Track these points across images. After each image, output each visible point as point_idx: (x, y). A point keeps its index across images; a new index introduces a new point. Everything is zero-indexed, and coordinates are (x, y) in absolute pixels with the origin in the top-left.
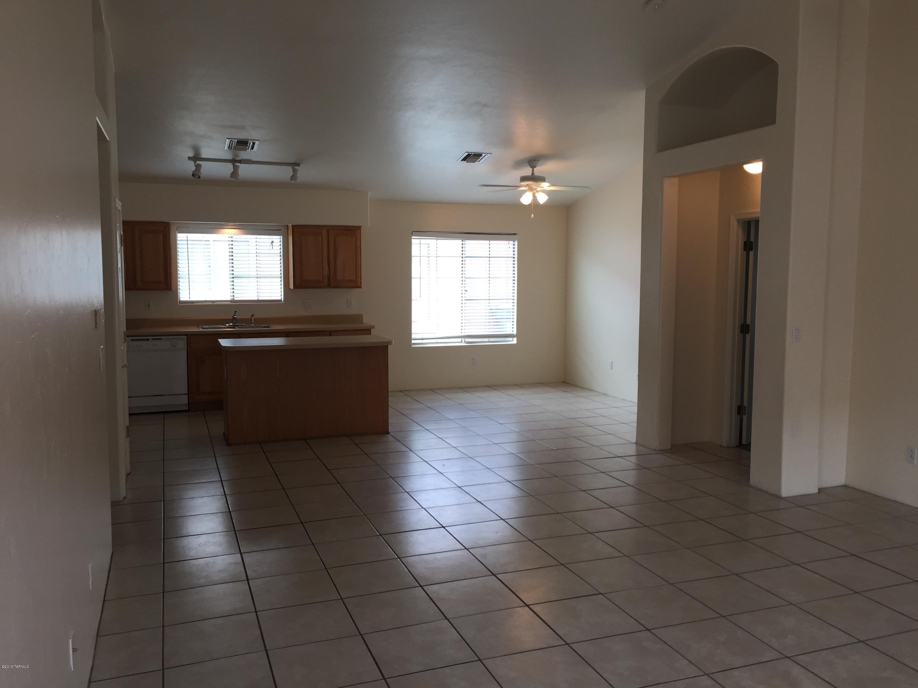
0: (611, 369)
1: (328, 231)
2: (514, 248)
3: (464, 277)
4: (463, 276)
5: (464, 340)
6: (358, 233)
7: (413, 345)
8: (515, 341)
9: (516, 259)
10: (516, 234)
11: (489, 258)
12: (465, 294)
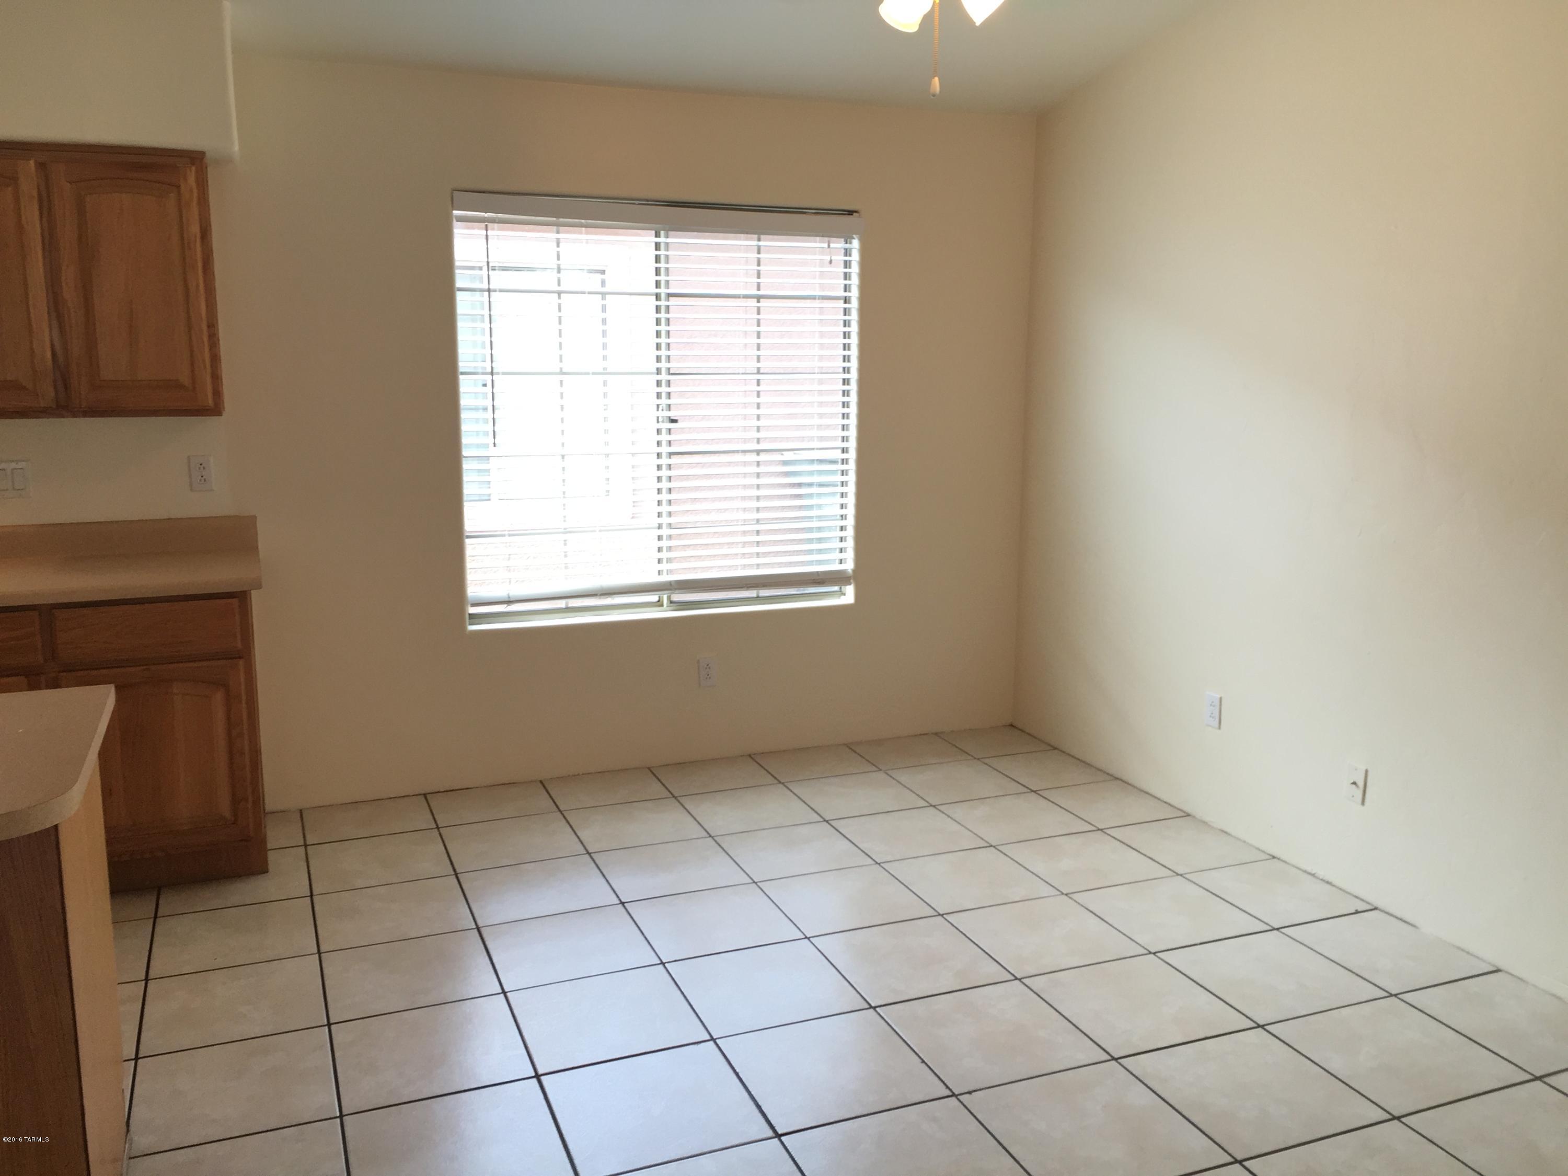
0: (1217, 726)
1: (41, 166)
2: (847, 264)
3: (663, 371)
4: (663, 365)
5: (669, 598)
6: (185, 179)
7: (470, 624)
8: (848, 596)
9: (854, 304)
10: (856, 212)
11: (758, 302)
12: (669, 431)
